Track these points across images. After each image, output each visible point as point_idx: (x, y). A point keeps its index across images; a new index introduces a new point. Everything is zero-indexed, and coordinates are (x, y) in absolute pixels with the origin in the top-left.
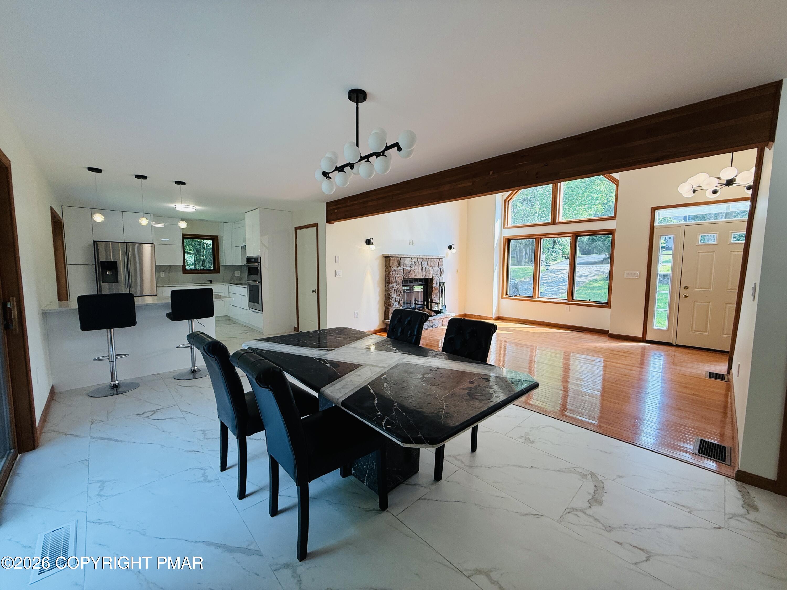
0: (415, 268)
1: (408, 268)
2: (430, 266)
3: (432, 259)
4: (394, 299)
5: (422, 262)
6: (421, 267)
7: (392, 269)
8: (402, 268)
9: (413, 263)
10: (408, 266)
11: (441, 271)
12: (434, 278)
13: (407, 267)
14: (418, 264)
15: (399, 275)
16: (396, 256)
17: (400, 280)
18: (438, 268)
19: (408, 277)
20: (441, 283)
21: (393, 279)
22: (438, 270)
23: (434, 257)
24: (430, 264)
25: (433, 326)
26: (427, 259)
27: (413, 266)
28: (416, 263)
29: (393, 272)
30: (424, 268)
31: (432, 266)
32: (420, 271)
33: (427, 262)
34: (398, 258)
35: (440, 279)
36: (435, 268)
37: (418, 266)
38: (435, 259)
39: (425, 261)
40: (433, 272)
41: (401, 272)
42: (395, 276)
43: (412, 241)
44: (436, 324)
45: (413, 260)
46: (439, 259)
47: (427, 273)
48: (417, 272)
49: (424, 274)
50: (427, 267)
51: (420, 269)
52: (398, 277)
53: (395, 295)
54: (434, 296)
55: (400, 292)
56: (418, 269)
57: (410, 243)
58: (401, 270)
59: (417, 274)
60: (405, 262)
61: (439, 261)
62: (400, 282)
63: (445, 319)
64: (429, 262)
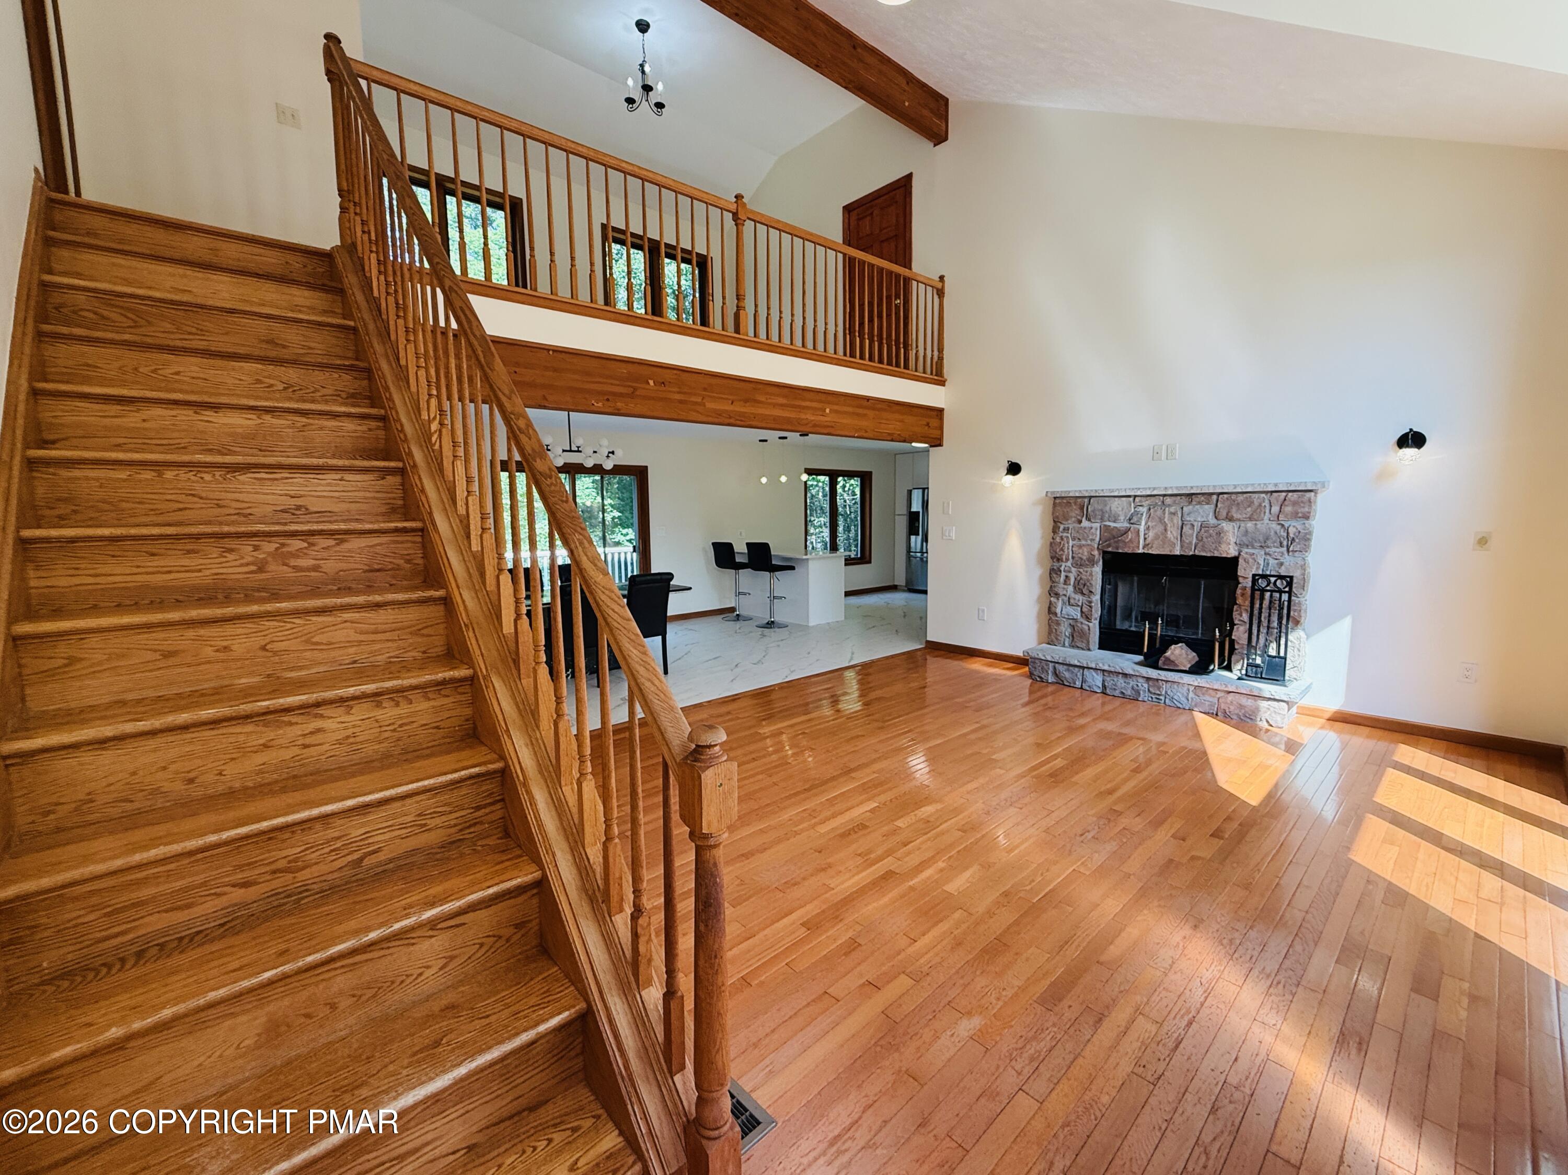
0: (1149, 523)
1: (1122, 524)
2: (1230, 519)
3: (1241, 498)
4: (1066, 599)
5: (1185, 509)
6: (1177, 521)
7: (1062, 527)
8: (1098, 525)
9: (1144, 510)
10: (1122, 518)
11: (1291, 535)
12: (1241, 561)
13: (1114, 522)
14: (1159, 513)
15: (1083, 542)
16: (1071, 495)
17: (1086, 553)
18: (1274, 526)
19: (1117, 548)
20: (1264, 576)
21: (1062, 550)
22: (1272, 533)
23: (1249, 489)
24: (1224, 513)
25: (1167, 701)
26: (1215, 497)
27: (1141, 518)
28: (1155, 511)
29: (1065, 534)
30: (1195, 524)
31: (1239, 520)
32: (1173, 533)
33: (1213, 506)
34: (1079, 500)
35: (1282, 564)
36: (1258, 526)
37: (1161, 520)
38: (1256, 495)
39: (1199, 503)
40: (1244, 539)
41: (1093, 534)
42: (1071, 544)
43: (1164, 448)
44: (1183, 700)
45: (1140, 501)
46: (1284, 494)
47: (1205, 540)
48: (1157, 537)
49: (1191, 543)
50: (1212, 521)
51: (1169, 528)
52: (1080, 547)
53: (1070, 589)
54: (1238, 617)
55: (1084, 585)
56: (1160, 528)
57: (1156, 454)
58: (1093, 530)
59: (1156, 542)
60: (1108, 508)
61: (1286, 503)
62: (1084, 558)
63: (1230, 697)
64: (1219, 505)
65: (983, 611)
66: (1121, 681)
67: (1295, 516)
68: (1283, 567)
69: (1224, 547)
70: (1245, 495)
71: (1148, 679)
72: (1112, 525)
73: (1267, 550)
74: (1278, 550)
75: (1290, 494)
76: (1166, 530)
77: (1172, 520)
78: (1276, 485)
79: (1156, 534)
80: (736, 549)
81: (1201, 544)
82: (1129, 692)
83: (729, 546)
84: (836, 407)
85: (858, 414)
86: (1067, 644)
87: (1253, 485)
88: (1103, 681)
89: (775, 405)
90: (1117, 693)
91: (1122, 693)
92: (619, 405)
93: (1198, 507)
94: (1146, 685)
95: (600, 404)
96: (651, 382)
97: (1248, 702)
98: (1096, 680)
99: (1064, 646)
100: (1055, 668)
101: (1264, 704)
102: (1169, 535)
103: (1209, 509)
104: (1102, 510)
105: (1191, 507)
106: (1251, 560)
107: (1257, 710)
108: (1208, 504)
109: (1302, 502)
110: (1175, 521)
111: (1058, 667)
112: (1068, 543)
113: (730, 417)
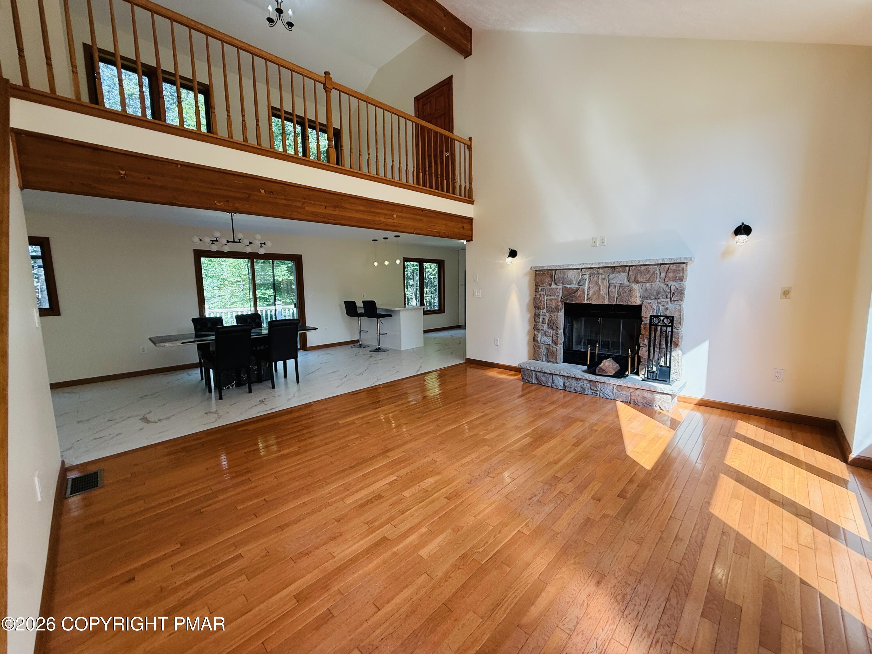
0: (590, 285)
1: (574, 286)
2: (637, 282)
3: (643, 268)
4: (544, 332)
5: (610, 275)
6: (606, 283)
7: (540, 288)
8: (561, 287)
9: (587, 277)
10: (574, 282)
11: (673, 291)
12: (643, 307)
13: (570, 285)
14: (596, 278)
15: (553, 297)
16: (545, 268)
17: (554, 304)
18: (663, 285)
19: (572, 301)
20: (657, 317)
21: (540, 302)
22: (661, 290)
23: (648, 263)
24: (633, 278)
25: (601, 394)
26: (628, 268)
27: (585, 282)
28: (594, 277)
29: (542, 293)
30: (617, 285)
31: (642, 282)
32: (604, 291)
33: (627, 274)
34: (550, 272)
35: (667, 309)
36: (653, 286)
37: (597, 283)
38: (652, 267)
39: (619, 272)
40: (645, 294)
41: (558, 292)
42: (545, 299)
43: (598, 239)
44: (610, 394)
45: (585, 272)
46: (668, 265)
47: (622, 295)
48: (594, 293)
49: (614, 297)
50: (627, 283)
51: (601, 288)
52: (551, 300)
53: (546, 326)
54: (642, 342)
55: (554, 324)
56: (596, 288)
57: (593, 242)
58: (558, 290)
59: (594, 297)
60: (566, 276)
61: (669, 271)
62: (553, 307)
63: (638, 392)
64: (630, 273)
65: (497, 340)
66: (574, 382)
67: (675, 279)
68: (668, 311)
69: (633, 299)
70: (645, 267)
71: (590, 381)
72: (569, 286)
73: (659, 300)
74: (665, 300)
75: (672, 265)
76: (600, 289)
77: (603, 283)
78: (663, 260)
79: (594, 292)
80: (358, 305)
81: (620, 297)
82: (579, 389)
83: (353, 303)
84: (400, 214)
85: (415, 219)
86: (544, 360)
87: (650, 260)
88: (564, 382)
89: (357, 211)
90: (572, 390)
91: (575, 390)
92: (237, 205)
93: (618, 274)
94: (589, 385)
95: (222, 204)
96: (263, 191)
97: (648, 395)
98: (560, 382)
99: (543, 361)
100: (536, 375)
101: (657, 396)
102: (601, 292)
103: (624, 275)
104: (563, 278)
105: (614, 275)
106: (649, 307)
107: (654, 399)
108: (623, 272)
109: (679, 270)
110: (605, 283)
111: (539, 374)
112: (544, 298)
113: (324, 217)
